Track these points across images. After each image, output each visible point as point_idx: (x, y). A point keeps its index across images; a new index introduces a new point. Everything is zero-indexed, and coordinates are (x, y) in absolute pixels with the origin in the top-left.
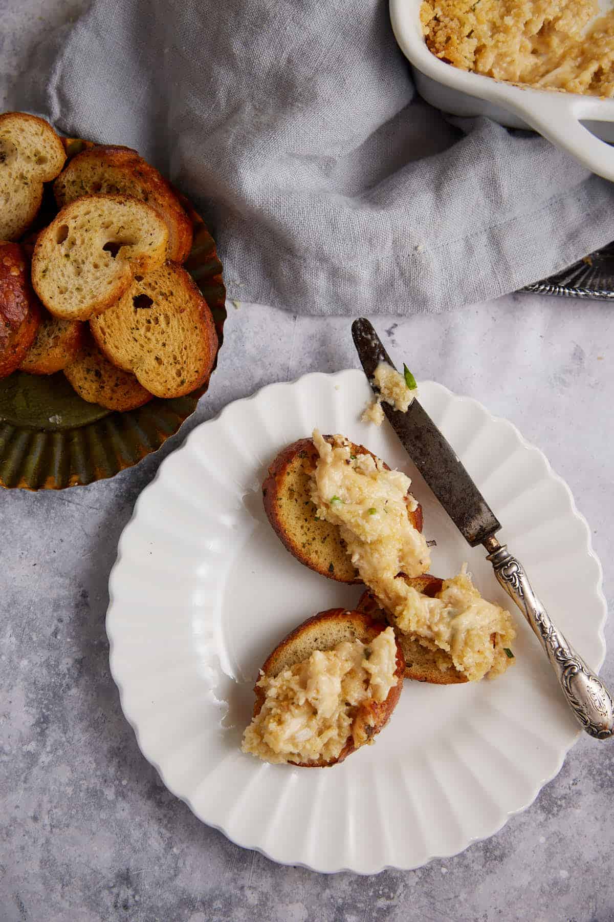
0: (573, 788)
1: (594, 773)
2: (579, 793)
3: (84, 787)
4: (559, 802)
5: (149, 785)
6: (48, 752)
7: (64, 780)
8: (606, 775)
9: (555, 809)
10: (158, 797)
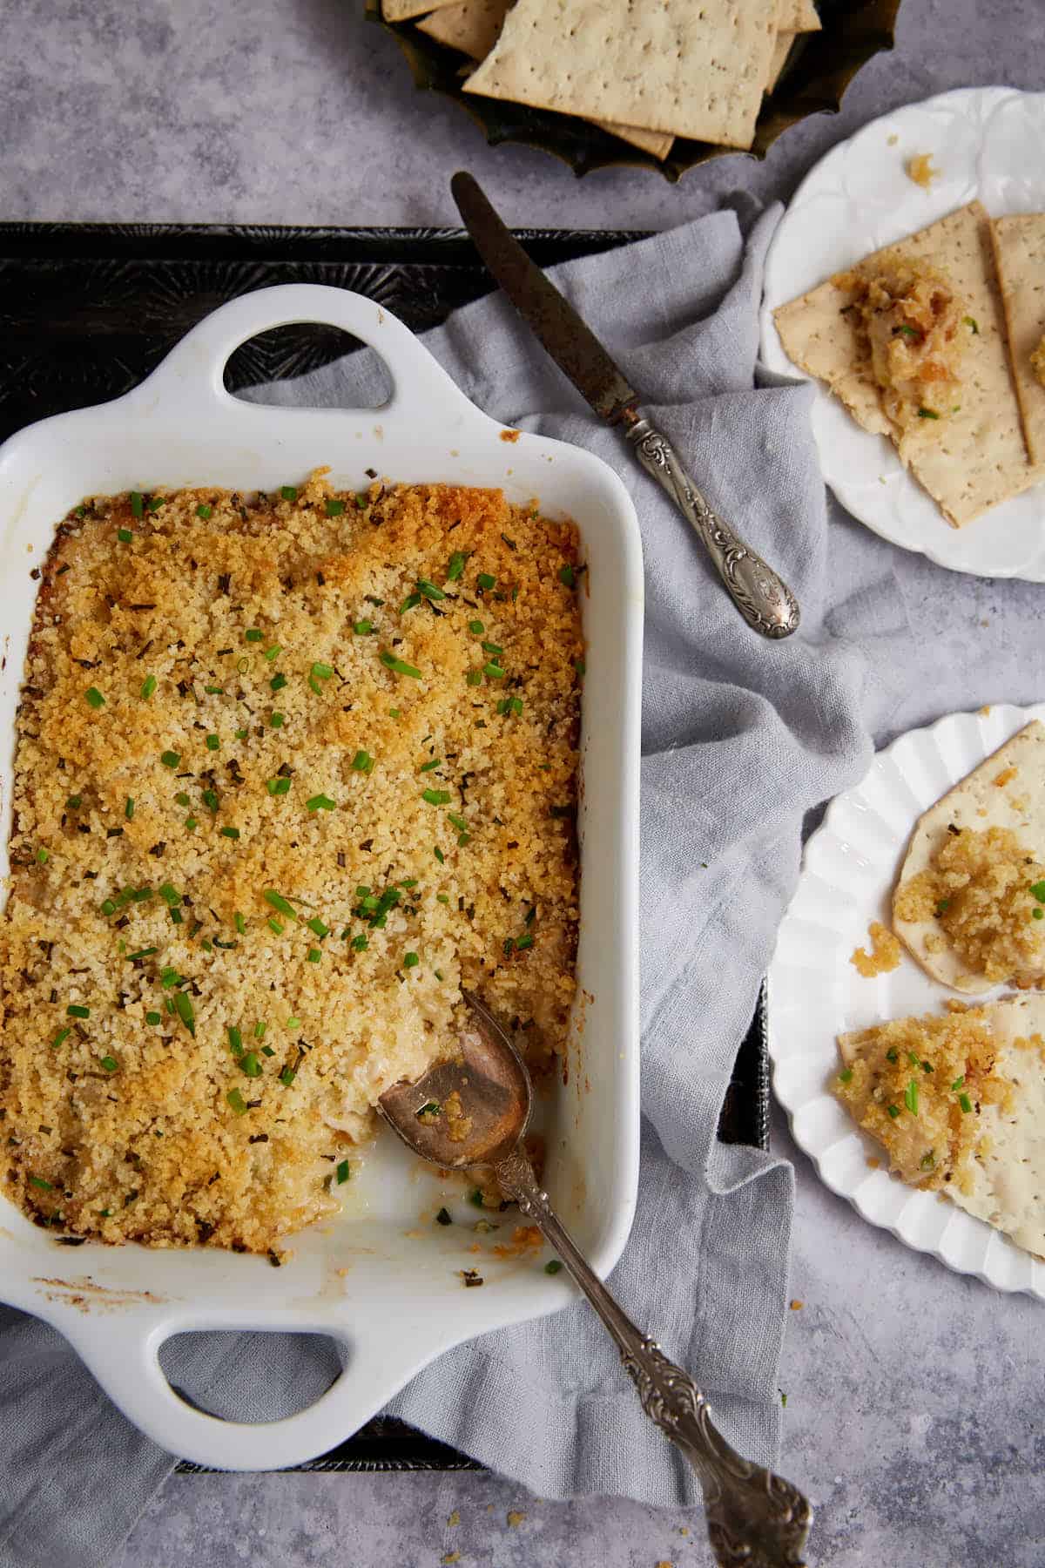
0: (852, 1521)
1: (880, 1500)
2: (860, 1529)
3: (209, 1541)
4: (834, 1542)
5: (294, 1534)
6: (160, 1497)
7: (182, 1534)
8: (896, 1503)
9: (829, 1550)
10: (306, 1549)
